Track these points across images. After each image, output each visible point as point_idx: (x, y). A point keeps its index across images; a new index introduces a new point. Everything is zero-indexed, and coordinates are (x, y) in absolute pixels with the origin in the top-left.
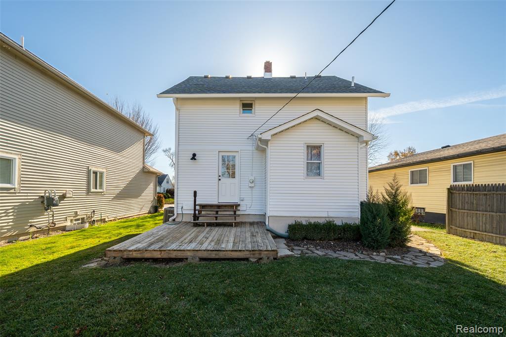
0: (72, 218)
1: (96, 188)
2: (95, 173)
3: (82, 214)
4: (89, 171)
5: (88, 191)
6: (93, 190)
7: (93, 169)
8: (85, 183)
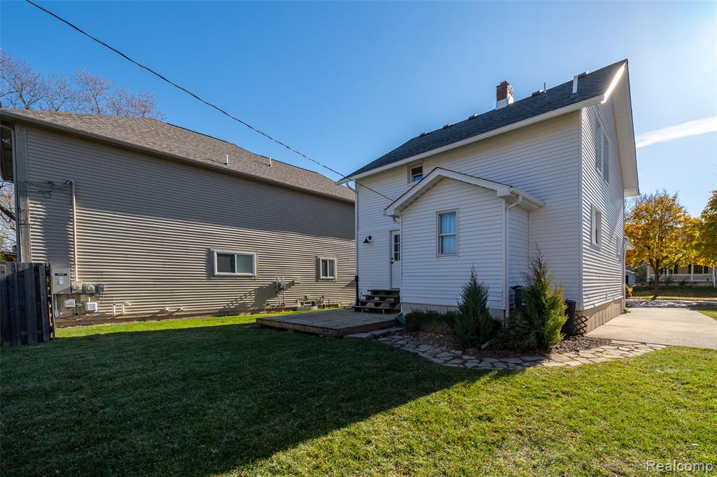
0: (302, 301)
1: (326, 275)
2: (325, 262)
3: (311, 297)
4: (317, 261)
5: (318, 278)
6: (322, 277)
7: (322, 258)
8: (313, 271)
